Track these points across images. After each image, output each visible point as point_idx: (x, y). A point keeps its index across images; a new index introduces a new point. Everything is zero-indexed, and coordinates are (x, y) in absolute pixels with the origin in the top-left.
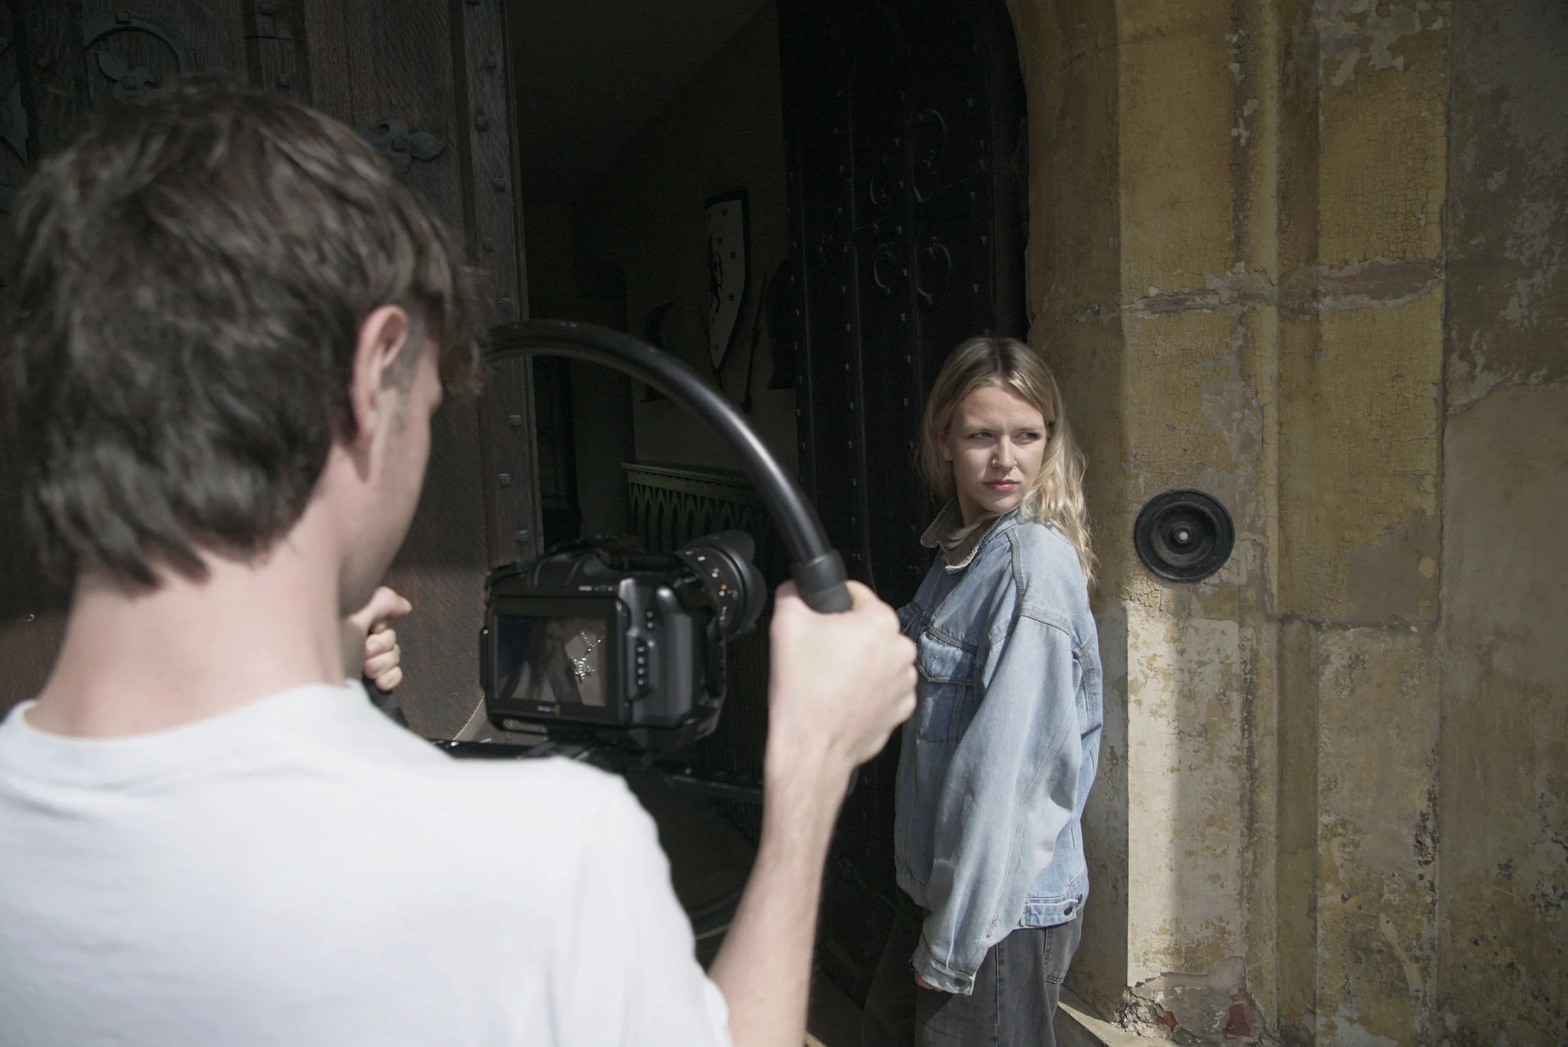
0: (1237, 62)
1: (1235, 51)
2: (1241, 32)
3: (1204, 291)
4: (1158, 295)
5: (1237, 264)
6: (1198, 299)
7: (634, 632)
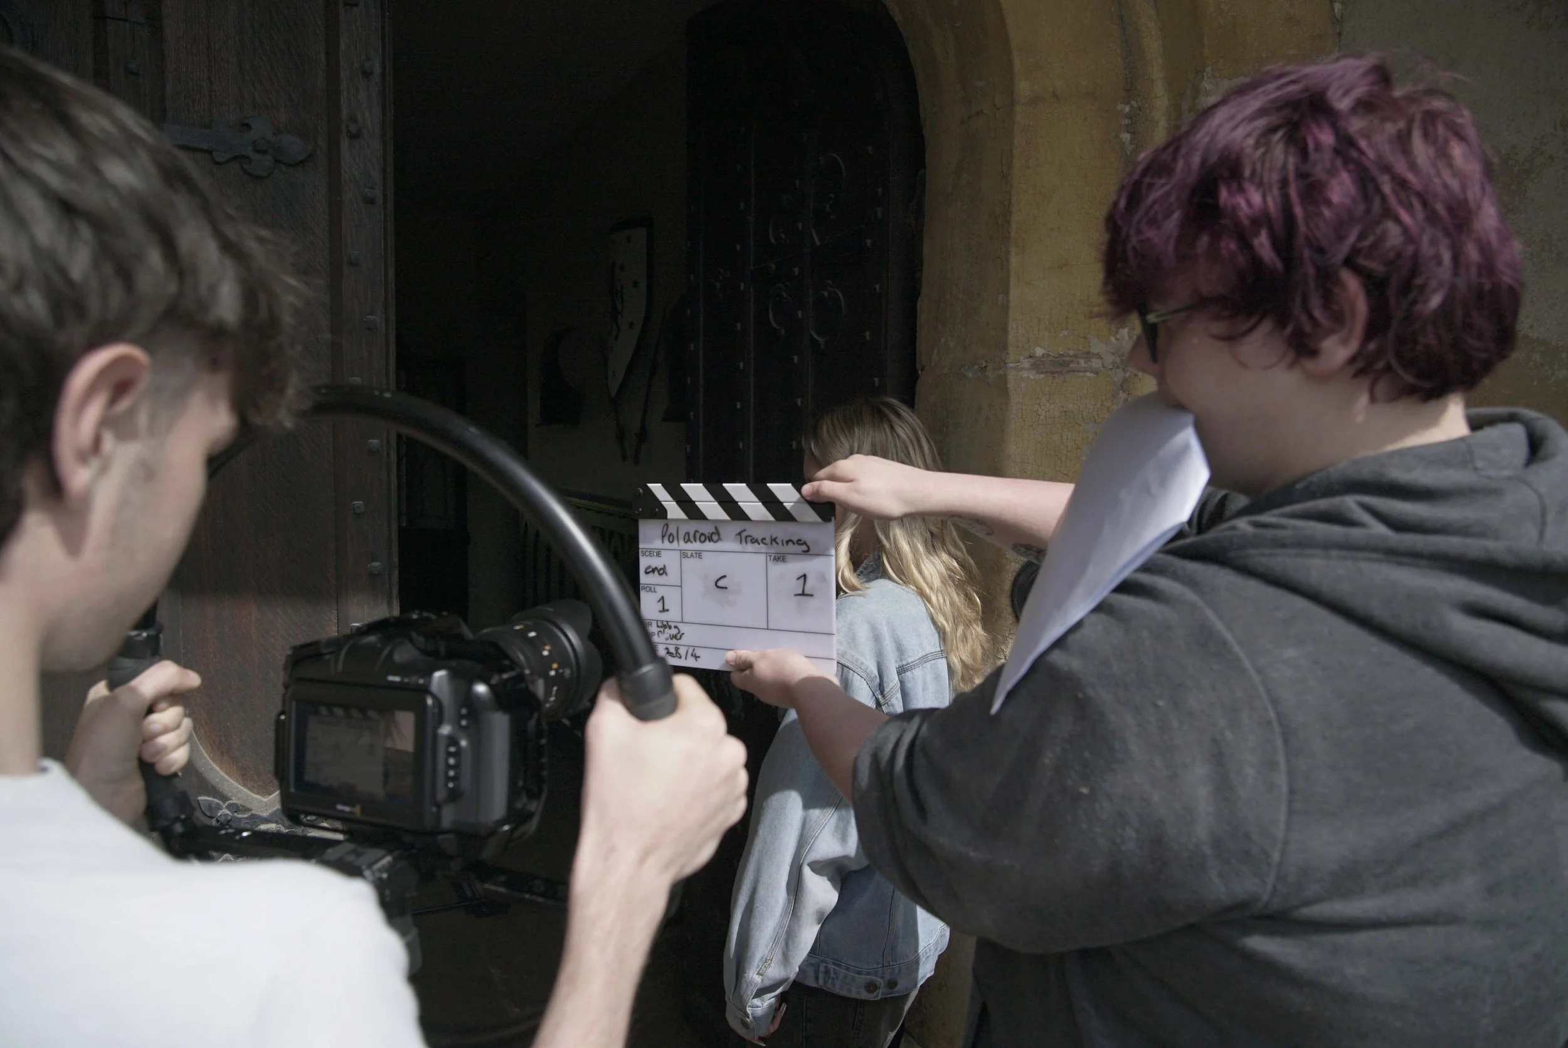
0: (1128, 132)
1: (1127, 121)
2: (1134, 103)
3: (1088, 355)
4: (1043, 355)
5: (1121, 330)
6: (1082, 362)
7: (446, 730)
